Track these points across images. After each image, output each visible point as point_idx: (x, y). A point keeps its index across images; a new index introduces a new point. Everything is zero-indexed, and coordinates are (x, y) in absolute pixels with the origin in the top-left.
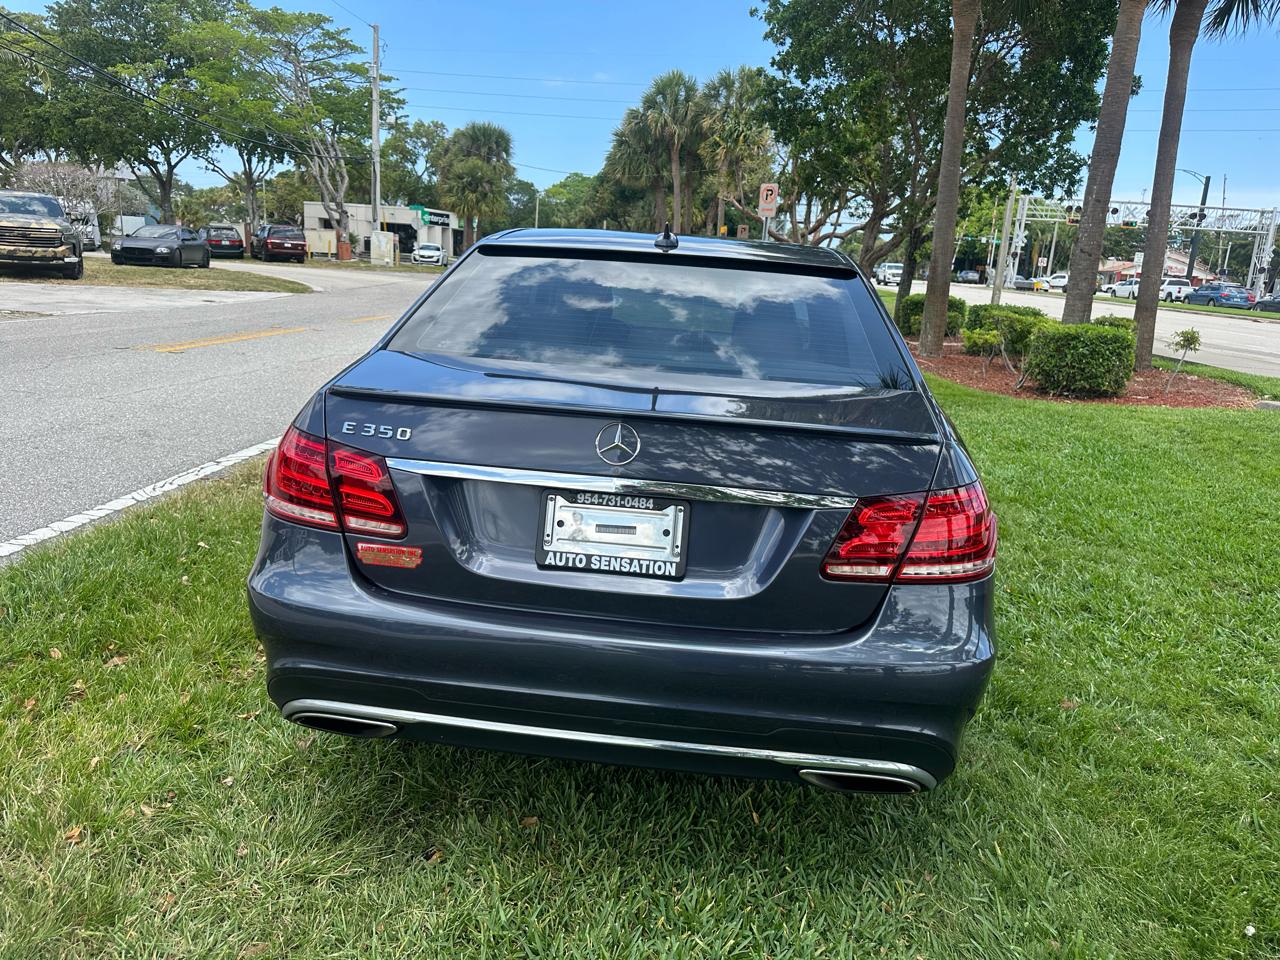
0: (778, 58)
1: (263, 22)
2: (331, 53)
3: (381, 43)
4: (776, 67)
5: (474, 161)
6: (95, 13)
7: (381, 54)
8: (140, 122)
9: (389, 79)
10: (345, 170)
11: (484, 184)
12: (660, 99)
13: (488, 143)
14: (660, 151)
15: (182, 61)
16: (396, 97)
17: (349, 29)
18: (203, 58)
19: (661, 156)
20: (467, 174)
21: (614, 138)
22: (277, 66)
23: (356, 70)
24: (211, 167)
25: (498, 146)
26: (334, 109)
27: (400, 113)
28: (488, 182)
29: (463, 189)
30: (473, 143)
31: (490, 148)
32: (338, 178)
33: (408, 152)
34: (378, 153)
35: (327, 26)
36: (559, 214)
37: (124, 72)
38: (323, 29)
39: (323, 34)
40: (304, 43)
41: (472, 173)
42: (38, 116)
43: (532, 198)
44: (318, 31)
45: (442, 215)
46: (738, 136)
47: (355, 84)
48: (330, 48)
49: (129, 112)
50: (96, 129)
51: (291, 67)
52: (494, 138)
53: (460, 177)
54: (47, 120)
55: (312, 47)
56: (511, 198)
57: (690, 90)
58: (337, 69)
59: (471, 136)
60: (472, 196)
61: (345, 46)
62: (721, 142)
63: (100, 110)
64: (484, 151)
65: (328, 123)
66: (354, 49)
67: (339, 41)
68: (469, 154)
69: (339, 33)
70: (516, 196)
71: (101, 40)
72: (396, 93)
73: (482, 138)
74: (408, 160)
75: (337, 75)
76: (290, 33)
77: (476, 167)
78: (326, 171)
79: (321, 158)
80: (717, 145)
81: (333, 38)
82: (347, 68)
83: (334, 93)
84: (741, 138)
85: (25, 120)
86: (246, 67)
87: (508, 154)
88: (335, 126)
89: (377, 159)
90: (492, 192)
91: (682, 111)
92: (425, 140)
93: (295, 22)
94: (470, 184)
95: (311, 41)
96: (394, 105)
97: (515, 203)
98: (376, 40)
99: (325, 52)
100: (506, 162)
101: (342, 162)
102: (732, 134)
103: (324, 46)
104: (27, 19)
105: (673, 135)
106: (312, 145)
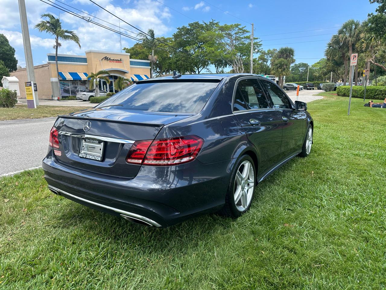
0: (378, 8)
1: (222, 29)
2: (241, 34)
3: (254, 29)
4: (378, 12)
5: (282, 59)
6: (183, 34)
7: (254, 32)
8: (191, 61)
9: (257, 39)
10: (243, 67)
11: (284, 66)
12: (344, 30)
13: (287, 53)
14: (345, 47)
15: (202, 43)
16: (259, 44)
17: (245, 26)
18: (207, 41)
19: (345, 49)
20: (279, 64)
21: (328, 45)
22: (226, 40)
23: (248, 38)
24: (208, 71)
25: (290, 54)
26: (240, 50)
27: (260, 48)
28: (286, 65)
29: (278, 68)
30: (282, 54)
31: (287, 55)
32: (241, 70)
33: (265, 59)
34: (252, 61)
35: (239, 27)
36: (316, 72)
37: (188, 48)
38: (238, 28)
39: (239, 29)
40: (233, 33)
41: (280, 63)
42: (169, 63)
43: (307, 68)
44: (237, 28)
45: (273, 77)
46: (371, 38)
47: (247, 42)
48: (240, 33)
49: (189, 59)
50: (181, 64)
51: (229, 40)
52: (288, 52)
53: (277, 65)
54: (171, 64)
55: (236, 33)
56: (300, 69)
57: (357, 25)
58: (242, 38)
59: (281, 52)
60: (280, 70)
61: (244, 31)
62: (365, 41)
63: (182, 59)
64: (285, 56)
65: (239, 54)
66: (247, 32)
67: (243, 30)
68: (280, 58)
69: (243, 28)
70: (302, 68)
71: (183, 41)
72: (259, 42)
73: (284, 52)
74: (265, 61)
75: (242, 40)
76: (229, 30)
77: (282, 61)
78: (238, 68)
79: (236, 65)
80: (363, 42)
81: (241, 30)
82: (245, 38)
83: (241, 45)
84: (373, 39)
85: (167, 64)
86: (217, 42)
87: (293, 55)
88: (241, 55)
89: (252, 63)
90: (287, 68)
91: (353, 33)
92: (270, 55)
93: (230, 27)
94: (280, 66)
95: (235, 32)
96: (259, 46)
97: (301, 70)
98: (253, 28)
99: (239, 34)
100: (292, 58)
101: (242, 65)
102: (369, 38)
103: (239, 32)
104: (168, 39)
105: (349, 42)
106: (234, 61)
